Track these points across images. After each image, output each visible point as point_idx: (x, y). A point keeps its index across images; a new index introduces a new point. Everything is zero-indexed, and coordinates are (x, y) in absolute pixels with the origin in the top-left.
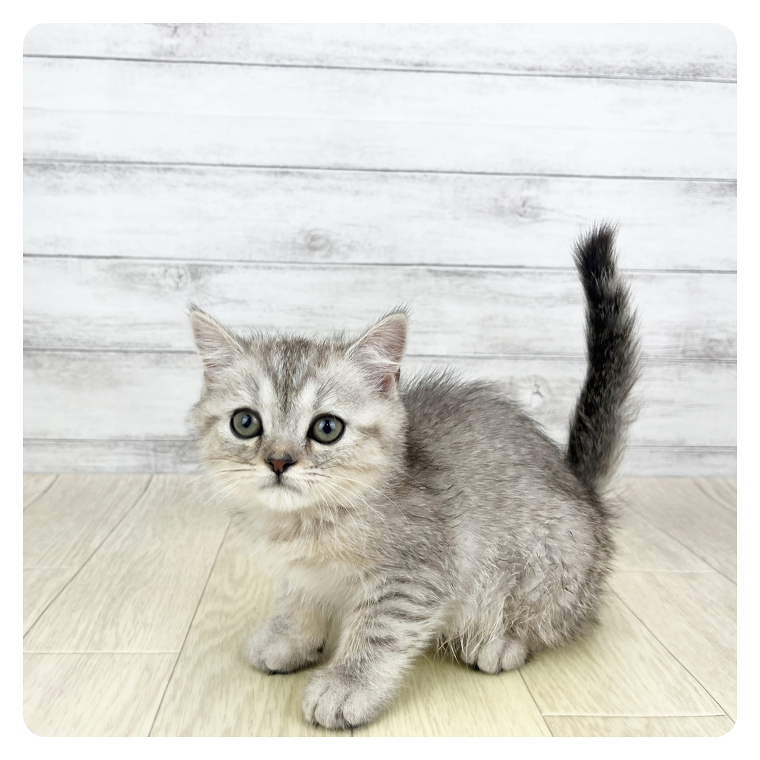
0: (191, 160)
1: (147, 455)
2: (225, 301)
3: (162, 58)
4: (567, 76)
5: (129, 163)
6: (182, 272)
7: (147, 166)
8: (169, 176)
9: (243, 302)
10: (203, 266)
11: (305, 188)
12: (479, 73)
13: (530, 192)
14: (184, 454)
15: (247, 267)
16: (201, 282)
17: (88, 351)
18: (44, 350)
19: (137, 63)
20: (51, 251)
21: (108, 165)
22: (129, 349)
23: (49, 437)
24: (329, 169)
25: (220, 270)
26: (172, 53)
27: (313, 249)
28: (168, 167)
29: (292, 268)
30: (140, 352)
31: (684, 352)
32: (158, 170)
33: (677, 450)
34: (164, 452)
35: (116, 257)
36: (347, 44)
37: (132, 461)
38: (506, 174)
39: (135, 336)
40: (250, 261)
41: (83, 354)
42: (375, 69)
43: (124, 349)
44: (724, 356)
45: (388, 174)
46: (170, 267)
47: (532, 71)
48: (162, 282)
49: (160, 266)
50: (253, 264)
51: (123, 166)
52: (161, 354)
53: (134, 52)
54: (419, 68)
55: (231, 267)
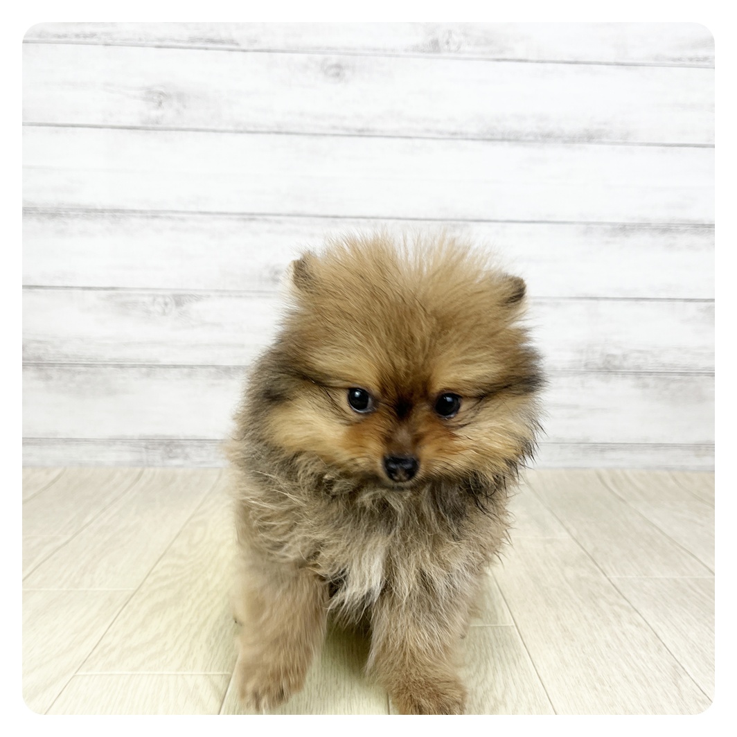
0: (175, 208)
1: (140, 452)
2: (203, 324)
3: (150, 127)
4: (484, 140)
5: (124, 211)
6: (168, 300)
7: (139, 214)
8: (156, 222)
9: (218, 325)
10: (183, 295)
11: (269, 231)
12: (410, 138)
14: (171, 450)
15: (222, 296)
16: (184, 308)
17: (91, 366)
18: (53, 365)
19: (132, 131)
21: (106, 214)
22: (125, 363)
23: (59, 437)
24: (289, 215)
25: (198, 298)
26: (157, 123)
27: (275, 281)
28: (155, 215)
29: (259, 297)
30: (134, 366)
31: (586, 365)
32: (147, 217)
33: (582, 446)
34: (154, 449)
35: (113, 288)
36: (302, 114)
37: (127, 456)
38: (435, 220)
39: (130, 354)
40: (224, 291)
41: (87, 368)
42: (325, 135)
43: (121, 363)
44: (619, 368)
45: (338, 220)
46: (158, 296)
47: (454, 135)
48: (151, 308)
49: (150, 295)
50: (226, 294)
51: (117, 214)
52: (151, 368)
53: (127, 121)
54: (362, 134)
55: (209, 296)
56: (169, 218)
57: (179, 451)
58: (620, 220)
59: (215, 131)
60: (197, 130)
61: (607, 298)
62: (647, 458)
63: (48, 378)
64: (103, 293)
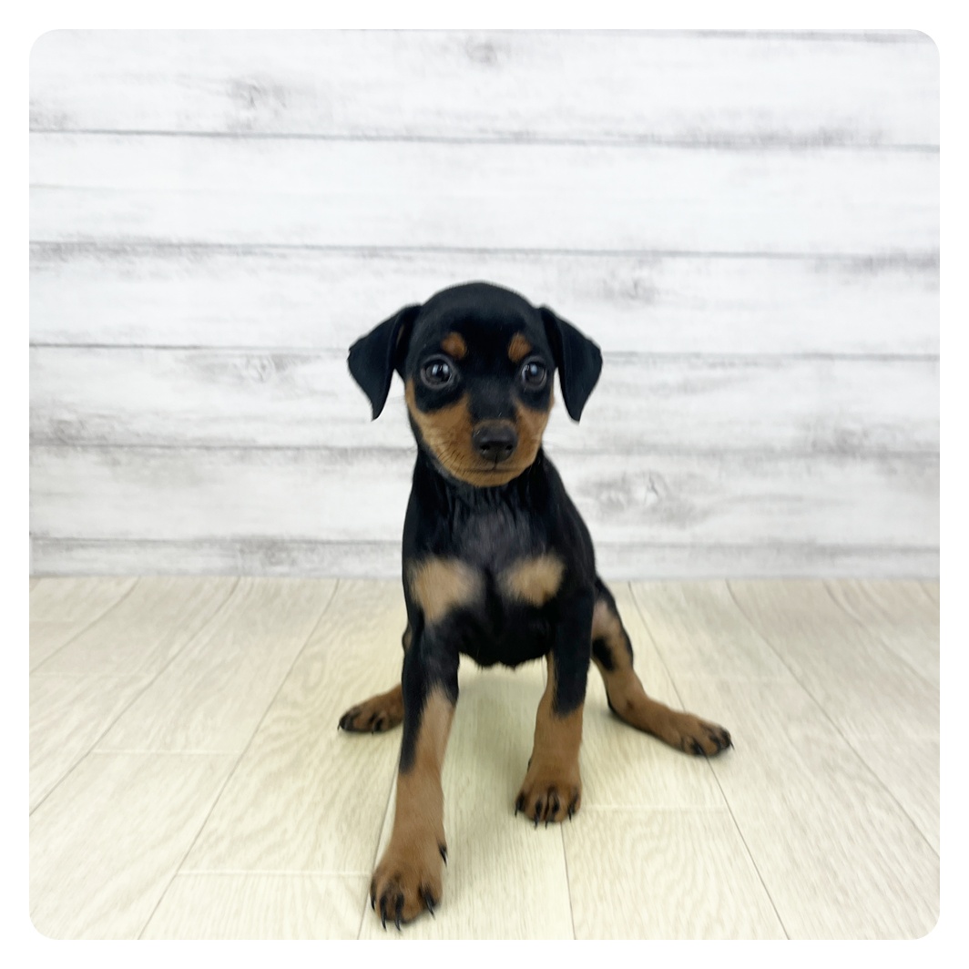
0: (272, 241)
1: (233, 556)
2: (312, 393)
3: (239, 131)
5: (206, 246)
6: (266, 362)
7: (227, 250)
8: (250, 261)
10: (286, 356)
11: (396, 271)
13: (644, 273)
14: (273, 555)
16: (287, 372)
17: (169, 447)
18: (121, 446)
19: (212, 138)
20: (124, 341)
21: (184, 250)
22: (213, 444)
23: (130, 538)
24: (422, 249)
25: (305, 359)
26: (249, 127)
28: (248, 250)
30: (223, 448)
31: (814, 445)
32: (237, 253)
33: (806, 549)
34: (252, 553)
35: (195, 347)
36: (439, 113)
37: (218, 562)
38: (614, 253)
39: (218, 431)
41: (163, 450)
42: (470, 141)
43: (207, 444)
44: (857, 449)
45: (487, 256)
46: (253, 357)
47: (643, 140)
48: (245, 373)
49: (242, 356)
50: (341, 354)
51: (199, 250)
52: (246, 450)
53: (208, 125)
54: (519, 138)
55: (318, 357)
56: (266, 254)
57: (284, 555)
58: (864, 251)
59: (323, 137)
60: (300, 136)
61: (843, 357)
62: (891, 565)
63: (116, 463)
64: (182, 353)
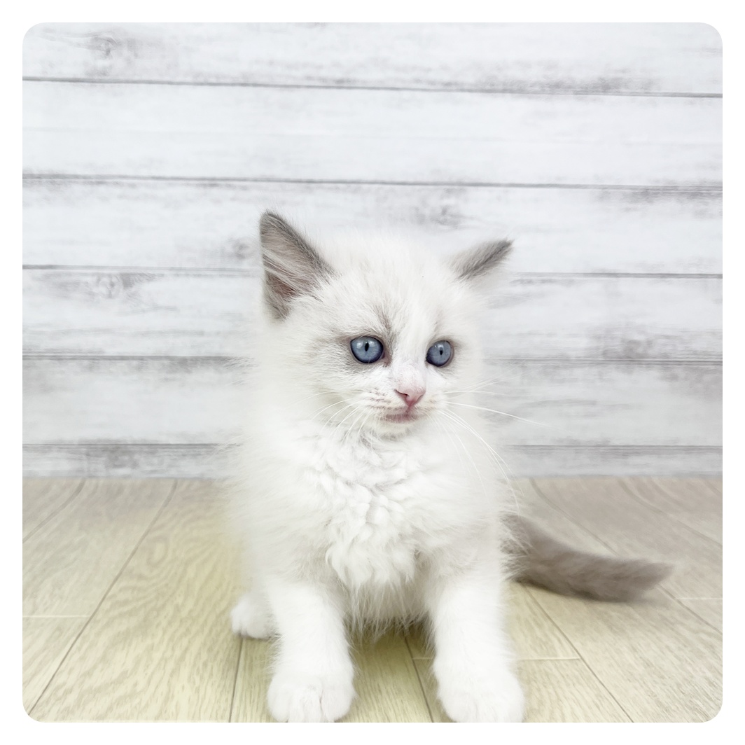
0: (123, 173)
1: (80, 460)
2: (156, 308)
3: (96, 77)
5: (63, 177)
6: (114, 280)
7: (82, 180)
8: (102, 189)
9: (173, 309)
10: (134, 274)
11: (233, 199)
13: (450, 201)
14: (117, 458)
15: (178, 275)
16: (133, 289)
19: (72, 83)
21: (44, 180)
22: (64, 355)
24: (256, 180)
25: (150, 278)
26: (105, 74)
27: (240, 257)
28: (100, 181)
29: (221, 276)
30: (74, 358)
32: (92, 183)
34: (97, 456)
35: (50, 267)
36: (271, 63)
39: (69, 343)
40: (180, 269)
42: (298, 86)
43: (59, 355)
44: (642, 357)
45: (313, 185)
46: (103, 275)
47: (448, 87)
48: (95, 290)
49: (93, 275)
50: (183, 273)
51: (56, 180)
52: (94, 360)
53: (69, 72)
54: (341, 85)
55: (162, 275)
56: (117, 184)
57: (126, 458)
59: (170, 83)
60: (150, 82)
64: (39, 272)
